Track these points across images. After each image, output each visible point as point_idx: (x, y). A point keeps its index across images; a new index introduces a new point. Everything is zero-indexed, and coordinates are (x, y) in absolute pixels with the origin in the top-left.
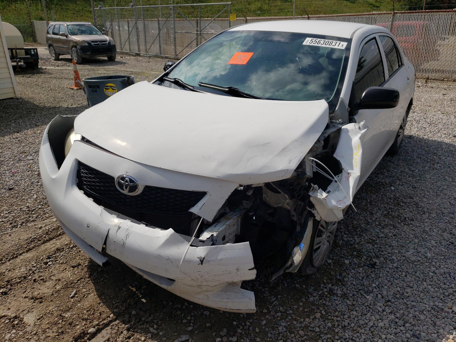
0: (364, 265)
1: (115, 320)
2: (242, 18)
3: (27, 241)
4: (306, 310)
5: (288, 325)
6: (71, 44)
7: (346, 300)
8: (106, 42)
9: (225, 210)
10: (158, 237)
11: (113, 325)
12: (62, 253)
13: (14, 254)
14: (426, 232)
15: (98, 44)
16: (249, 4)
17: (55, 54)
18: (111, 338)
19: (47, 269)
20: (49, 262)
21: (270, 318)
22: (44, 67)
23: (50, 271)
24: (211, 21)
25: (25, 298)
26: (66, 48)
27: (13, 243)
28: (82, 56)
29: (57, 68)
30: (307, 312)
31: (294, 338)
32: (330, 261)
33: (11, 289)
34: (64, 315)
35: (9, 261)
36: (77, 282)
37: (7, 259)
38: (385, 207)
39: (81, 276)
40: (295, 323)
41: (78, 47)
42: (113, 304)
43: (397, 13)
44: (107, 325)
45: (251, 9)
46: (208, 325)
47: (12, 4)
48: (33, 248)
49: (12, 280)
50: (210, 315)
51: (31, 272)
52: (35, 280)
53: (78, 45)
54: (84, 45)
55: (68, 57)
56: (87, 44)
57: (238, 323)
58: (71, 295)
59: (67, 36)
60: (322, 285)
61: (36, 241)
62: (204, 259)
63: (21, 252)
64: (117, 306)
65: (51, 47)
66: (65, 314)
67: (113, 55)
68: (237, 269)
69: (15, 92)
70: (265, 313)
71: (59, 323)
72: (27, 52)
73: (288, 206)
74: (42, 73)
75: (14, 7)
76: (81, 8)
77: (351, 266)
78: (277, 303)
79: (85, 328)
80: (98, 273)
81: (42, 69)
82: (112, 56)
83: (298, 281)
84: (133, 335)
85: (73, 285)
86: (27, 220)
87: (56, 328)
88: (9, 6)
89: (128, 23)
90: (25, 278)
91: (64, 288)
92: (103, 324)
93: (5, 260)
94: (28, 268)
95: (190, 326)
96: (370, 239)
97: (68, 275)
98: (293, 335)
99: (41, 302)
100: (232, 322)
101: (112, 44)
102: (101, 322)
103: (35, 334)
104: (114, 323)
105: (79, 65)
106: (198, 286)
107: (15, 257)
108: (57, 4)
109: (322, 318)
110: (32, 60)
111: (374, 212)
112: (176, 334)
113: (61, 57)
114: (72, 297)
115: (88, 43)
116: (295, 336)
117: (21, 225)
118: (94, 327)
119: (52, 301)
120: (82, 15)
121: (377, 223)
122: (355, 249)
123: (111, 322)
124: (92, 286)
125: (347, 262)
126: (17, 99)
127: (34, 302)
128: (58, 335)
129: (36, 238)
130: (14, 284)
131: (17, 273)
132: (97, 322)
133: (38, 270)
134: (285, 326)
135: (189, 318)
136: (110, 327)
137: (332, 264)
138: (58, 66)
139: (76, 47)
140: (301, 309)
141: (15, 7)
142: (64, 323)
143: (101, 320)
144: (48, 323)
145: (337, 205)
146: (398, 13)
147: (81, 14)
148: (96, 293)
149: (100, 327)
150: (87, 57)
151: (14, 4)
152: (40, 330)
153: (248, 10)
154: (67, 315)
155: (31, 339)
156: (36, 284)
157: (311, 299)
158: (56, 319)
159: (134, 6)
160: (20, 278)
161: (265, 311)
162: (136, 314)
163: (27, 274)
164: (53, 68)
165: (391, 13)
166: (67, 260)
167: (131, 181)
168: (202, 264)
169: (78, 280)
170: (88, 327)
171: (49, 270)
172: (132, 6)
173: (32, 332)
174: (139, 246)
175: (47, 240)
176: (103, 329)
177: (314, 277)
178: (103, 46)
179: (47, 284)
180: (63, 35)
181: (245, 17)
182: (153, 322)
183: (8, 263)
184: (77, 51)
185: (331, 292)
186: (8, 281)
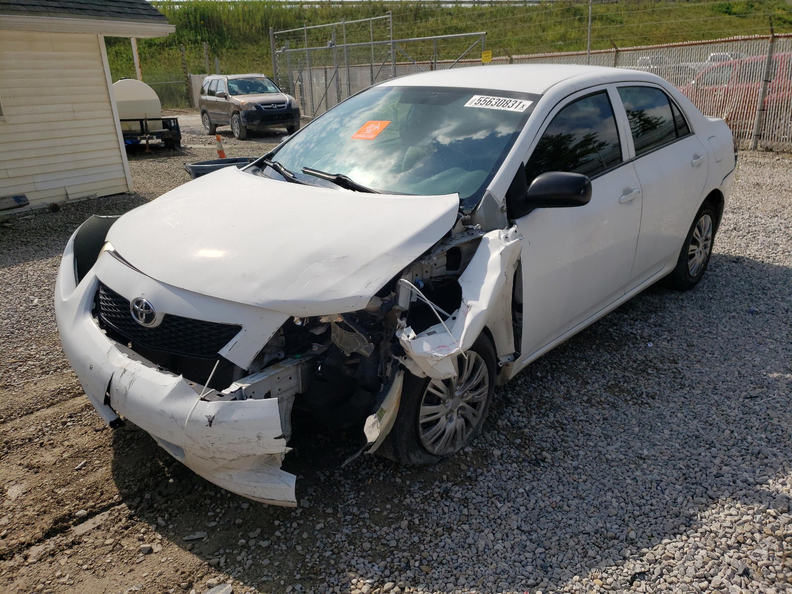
0: (524, 460)
1: (120, 503)
2: (504, 58)
3: (53, 393)
4: (391, 515)
5: (353, 533)
6: (232, 109)
7: (462, 507)
8: (284, 103)
9: (279, 354)
10: (165, 386)
11: (114, 510)
12: (91, 412)
13: (30, 409)
14: (662, 416)
15: (272, 108)
16: (544, 31)
17: (211, 124)
18: (103, 526)
19: (63, 431)
20: (70, 422)
21: (333, 521)
22: (189, 146)
23: (67, 433)
24: (453, 64)
25: (19, 465)
26: (225, 115)
27: (35, 394)
28: (246, 127)
29: (208, 146)
30: (391, 518)
31: (353, 551)
32: (469, 449)
33: (7, 453)
34: (56, 490)
35: (21, 417)
36: (93, 451)
37: (19, 414)
38: (616, 374)
39: (101, 444)
40: (364, 531)
41: (242, 113)
42: (125, 483)
43: (778, 37)
44: (105, 509)
45: (546, 39)
46: (239, 521)
47: (163, 49)
48: (58, 402)
49: (12, 441)
50: (248, 509)
51: (40, 433)
52: (41, 444)
53: (241, 110)
54: (249, 109)
55: (228, 128)
56: (254, 109)
57: (281, 523)
58: (77, 466)
59: (226, 97)
60: (437, 483)
61: (64, 394)
62: (213, 418)
63: (39, 407)
64: (129, 485)
65: (205, 115)
66: (58, 489)
67: (296, 124)
68: (258, 437)
69: (127, 185)
70: (329, 514)
71: (46, 501)
72: (166, 123)
73: (367, 352)
74: (183, 154)
75: (166, 55)
76: (265, 51)
77: (502, 459)
78: (354, 502)
79: (75, 509)
80: (125, 440)
81: (185, 148)
82: (293, 126)
83: (404, 474)
84: (133, 525)
85: (86, 453)
86: (64, 365)
87: (40, 506)
88: (160, 54)
89: (326, 73)
90: (30, 440)
91: (72, 457)
92: (101, 506)
93: (15, 416)
94: (39, 427)
95: (215, 521)
96: (558, 422)
97: (85, 441)
98: (353, 547)
99: (36, 473)
100: (273, 522)
101: (293, 107)
102: (98, 503)
103: (11, 511)
104: (117, 507)
105: (242, 141)
106: (211, 458)
107: (30, 412)
108: (230, 47)
109: (409, 529)
110: (170, 136)
111: (590, 381)
112: (190, 529)
113: (219, 129)
114: (77, 470)
115: (256, 106)
116: (355, 549)
117: (55, 371)
118: (86, 510)
119: (50, 472)
120: (267, 61)
121: (585, 398)
122: (521, 435)
123: (113, 505)
124: (111, 457)
125: (497, 453)
126: (129, 194)
127: (28, 472)
128: (38, 515)
129: (65, 390)
130: (13, 446)
131: (23, 433)
132: (93, 504)
133: (50, 432)
134: (347, 535)
135: (218, 510)
136: (109, 512)
137: (471, 453)
138: (210, 144)
139: (238, 113)
140: (385, 513)
141: (169, 55)
142: (52, 501)
143: (99, 501)
144: (33, 499)
145: (431, 352)
146: (781, 37)
147: (264, 61)
148: (110, 467)
149: (97, 510)
150: (254, 128)
151: (167, 49)
152: (19, 507)
153: (542, 41)
154: (61, 491)
155: (4, 516)
156: (42, 449)
157: (408, 501)
158: (46, 495)
159: (334, 45)
160: (23, 439)
161: (330, 511)
162: (151, 498)
163: (34, 435)
164: (202, 146)
165: (768, 38)
166: (94, 421)
167: (147, 307)
168: (210, 425)
169: (95, 449)
170: (78, 509)
171: (64, 433)
172: (331, 45)
173: (8, 508)
174: (142, 397)
175: (79, 394)
176: (98, 513)
177: (431, 469)
178: (280, 111)
179: (55, 450)
180: (220, 96)
181: (509, 56)
182: (168, 511)
183: (18, 420)
184: (239, 120)
185: (446, 494)
186: (7, 443)
